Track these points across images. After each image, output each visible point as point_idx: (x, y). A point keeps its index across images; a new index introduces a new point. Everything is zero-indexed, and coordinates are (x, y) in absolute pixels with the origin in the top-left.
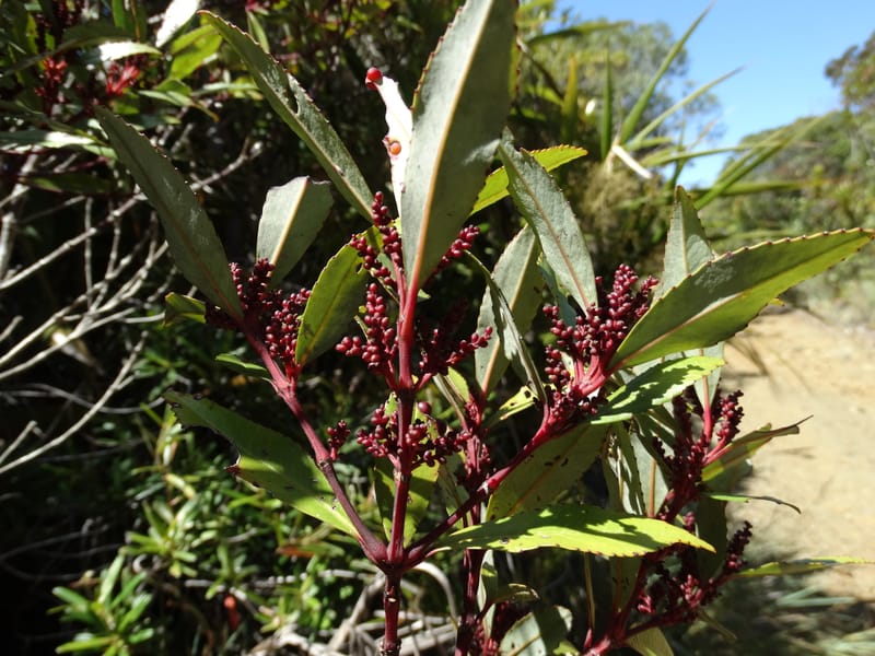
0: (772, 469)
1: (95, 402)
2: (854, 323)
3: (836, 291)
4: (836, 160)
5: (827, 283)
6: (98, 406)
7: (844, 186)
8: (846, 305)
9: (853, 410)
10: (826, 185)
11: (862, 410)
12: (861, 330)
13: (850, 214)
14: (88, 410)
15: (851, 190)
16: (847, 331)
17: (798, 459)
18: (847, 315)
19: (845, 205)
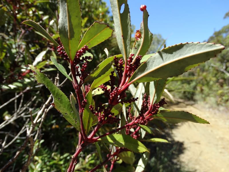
0: (190, 147)
1: (16, 136)
2: (209, 108)
3: (204, 99)
4: (202, 67)
5: (202, 97)
6: (16, 137)
7: (205, 74)
8: (207, 103)
9: (209, 131)
10: (201, 73)
11: (212, 131)
12: (211, 110)
13: (206, 80)
14: (13, 138)
15: (206, 75)
16: (207, 110)
17: (196, 145)
18: (207, 106)
19: (205, 78)
